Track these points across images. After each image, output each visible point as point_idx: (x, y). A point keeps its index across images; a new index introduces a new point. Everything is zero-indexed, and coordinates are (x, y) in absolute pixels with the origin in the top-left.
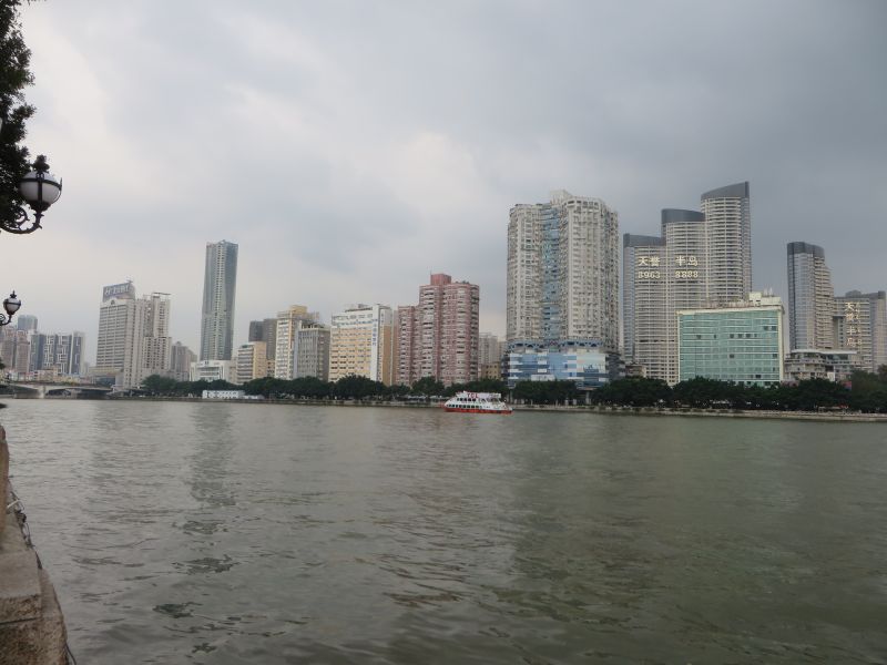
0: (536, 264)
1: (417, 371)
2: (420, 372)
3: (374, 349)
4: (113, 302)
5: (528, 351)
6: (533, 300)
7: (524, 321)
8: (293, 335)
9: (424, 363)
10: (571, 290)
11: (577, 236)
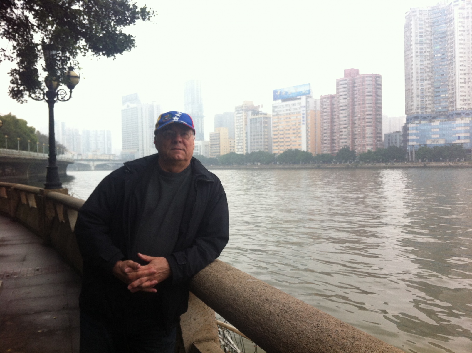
0: (428, 54)
1: (336, 141)
2: (339, 142)
3: (303, 128)
4: (128, 106)
5: (423, 122)
6: (426, 82)
7: (419, 99)
8: (246, 122)
9: (341, 135)
10: (458, 72)
11: (462, 29)
